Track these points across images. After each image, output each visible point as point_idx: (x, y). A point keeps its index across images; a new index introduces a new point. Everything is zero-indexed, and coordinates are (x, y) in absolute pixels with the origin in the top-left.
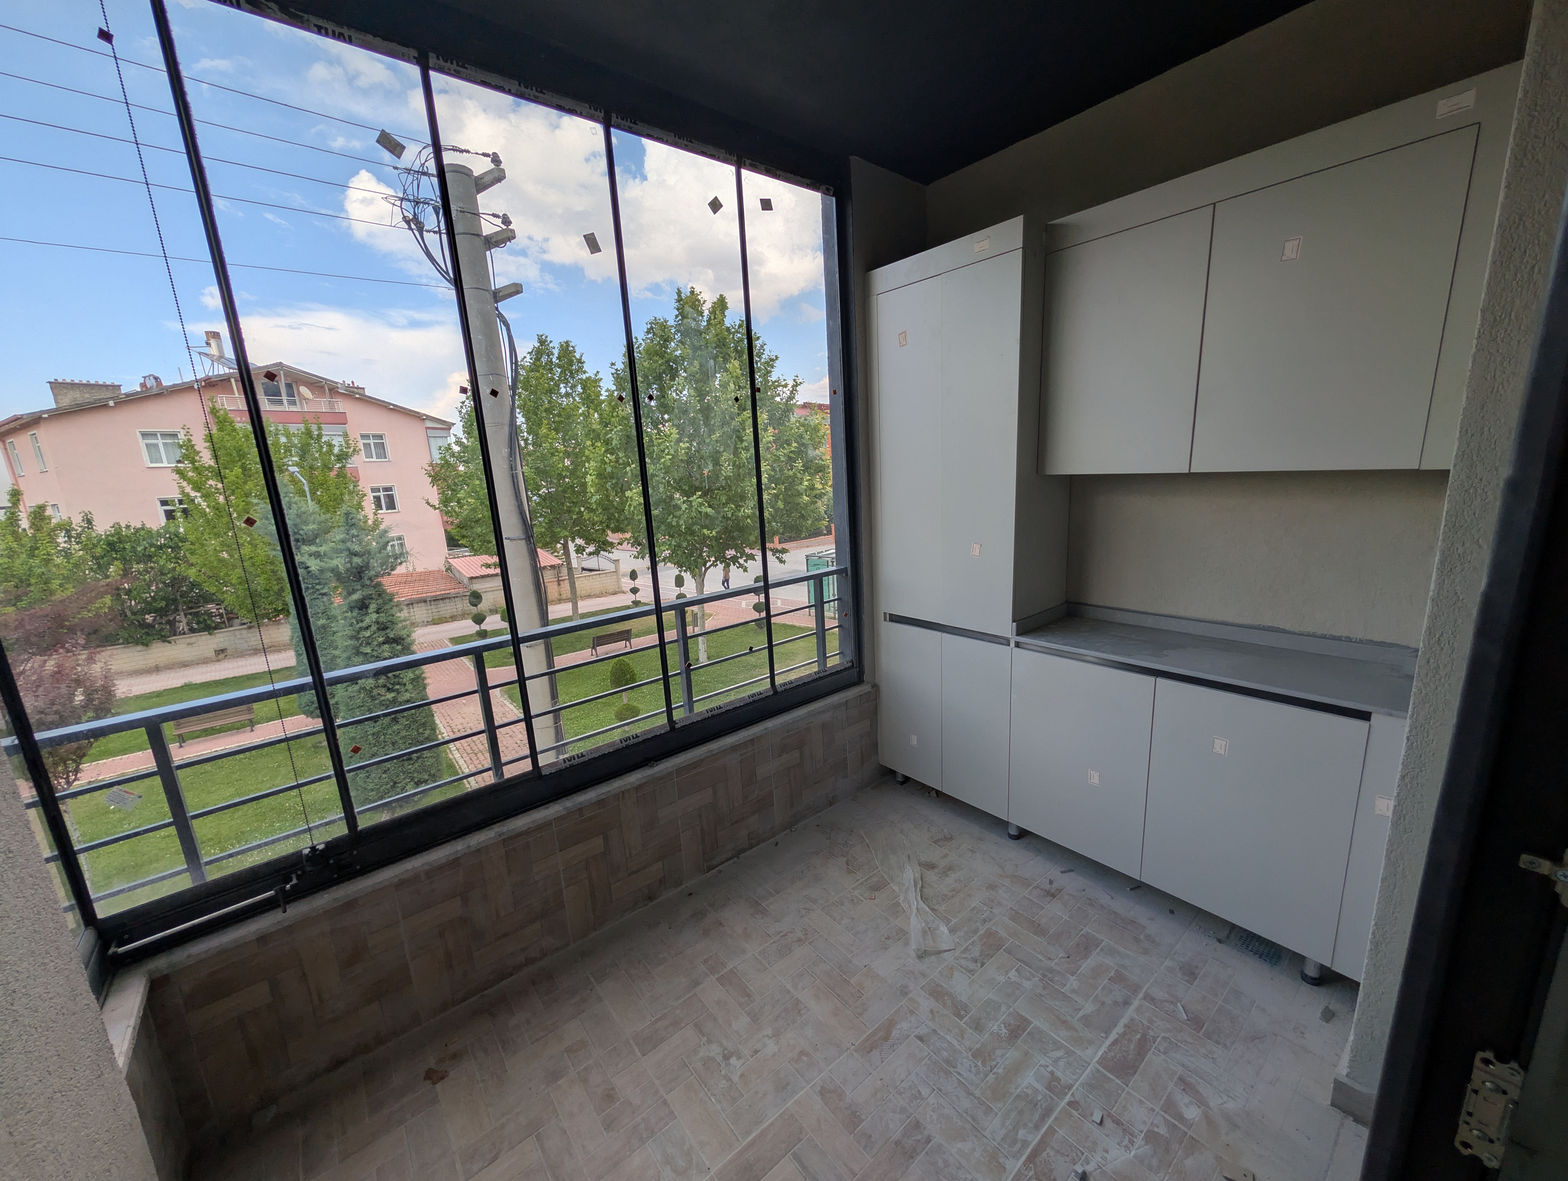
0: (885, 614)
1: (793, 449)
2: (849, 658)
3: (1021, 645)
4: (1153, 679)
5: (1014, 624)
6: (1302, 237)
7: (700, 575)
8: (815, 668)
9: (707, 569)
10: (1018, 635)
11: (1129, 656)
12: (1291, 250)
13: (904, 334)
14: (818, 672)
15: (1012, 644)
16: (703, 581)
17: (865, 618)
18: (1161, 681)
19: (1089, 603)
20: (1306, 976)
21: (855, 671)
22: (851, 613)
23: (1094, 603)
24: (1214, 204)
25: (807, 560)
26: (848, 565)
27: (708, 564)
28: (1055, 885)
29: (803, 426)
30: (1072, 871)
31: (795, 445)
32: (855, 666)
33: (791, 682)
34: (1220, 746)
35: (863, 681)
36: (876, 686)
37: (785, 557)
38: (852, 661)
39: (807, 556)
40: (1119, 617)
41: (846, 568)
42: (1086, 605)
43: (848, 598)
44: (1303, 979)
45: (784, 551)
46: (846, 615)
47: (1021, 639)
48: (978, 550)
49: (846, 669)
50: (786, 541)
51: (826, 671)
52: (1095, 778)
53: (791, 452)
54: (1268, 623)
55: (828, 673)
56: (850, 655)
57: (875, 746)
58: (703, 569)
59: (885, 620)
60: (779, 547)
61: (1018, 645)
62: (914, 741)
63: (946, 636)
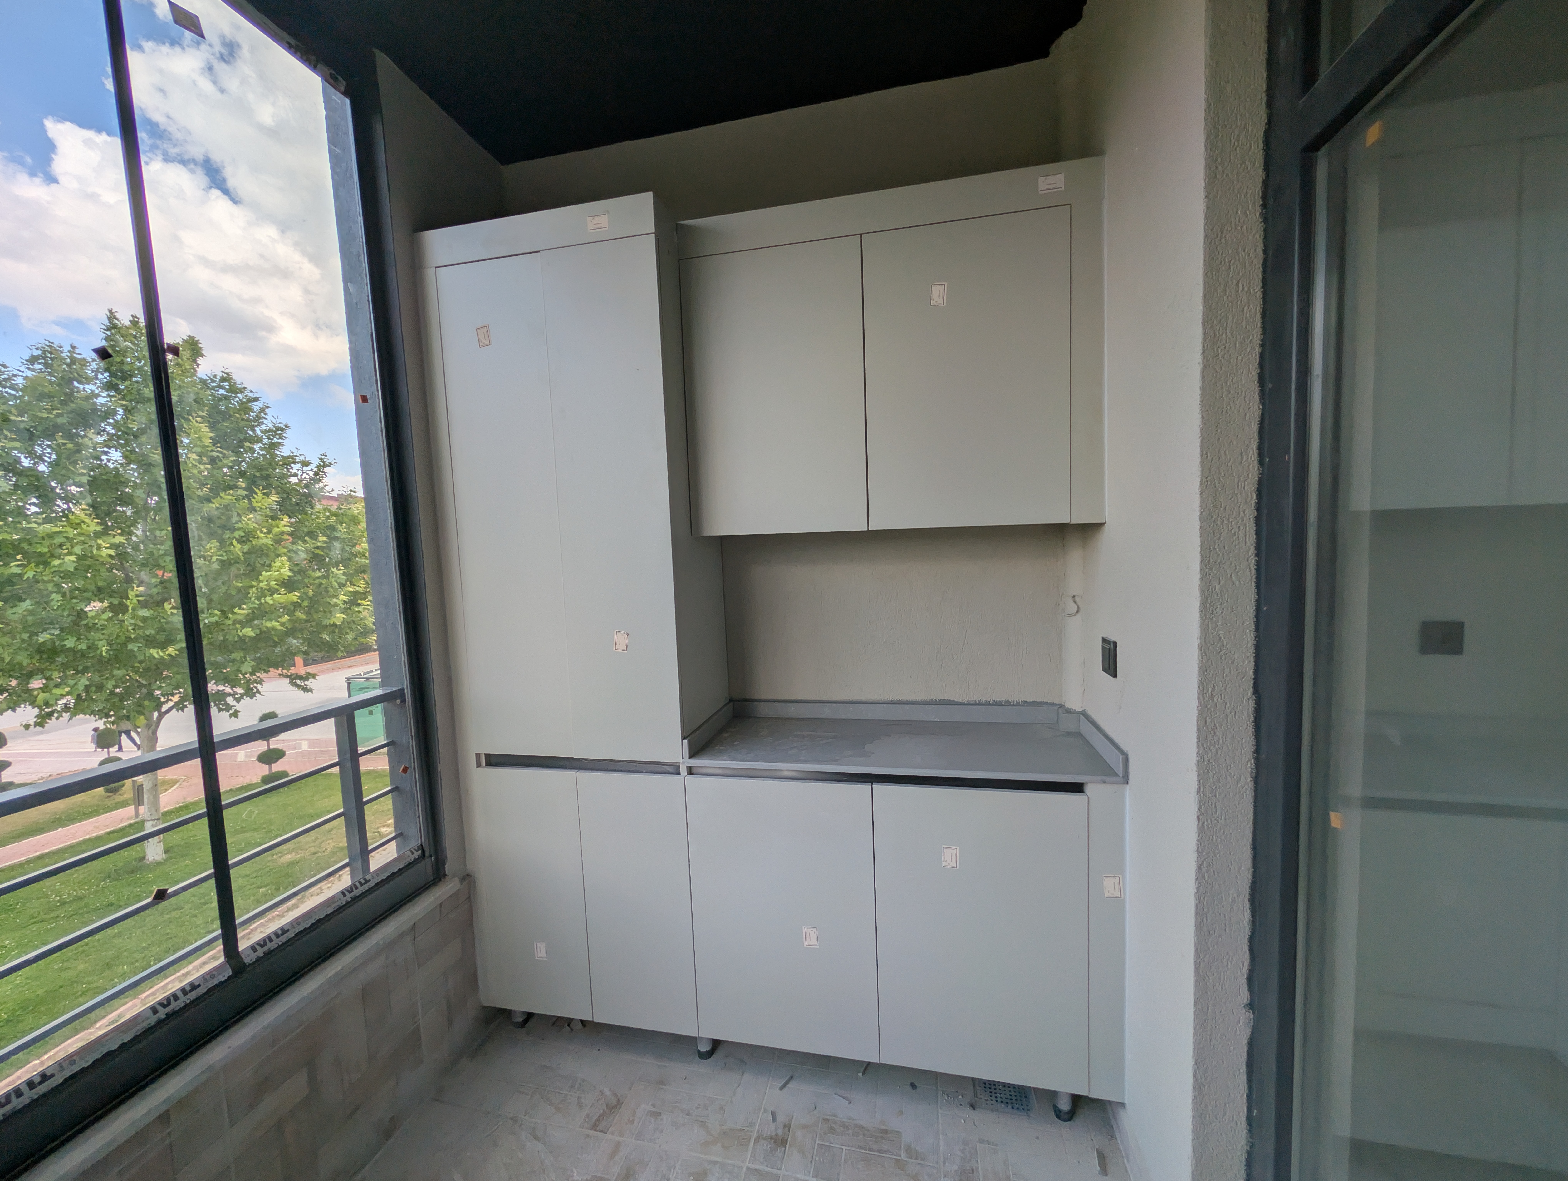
0: (478, 755)
1: (319, 544)
2: (414, 843)
3: (694, 771)
4: (867, 787)
5: (685, 742)
6: (946, 284)
7: (148, 726)
8: (345, 880)
9: (162, 715)
10: (691, 756)
11: (835, 761)
12: (938, 294)
13: (485, 330)
14: (350, 890)
15: (684, 771)
16: (155, 733)
17: (443, 768)
18: (878, 788)
19: (753, 698)
20: (1060, 1111)
21: (427, 865)
22: (414, 762)
23: (763, 697)
24: (861, 235)
25: (349, 684)
26: (406, 684)
27: (165, 708)
28: (781, 1118)
29: (336, 515)
30: (792, 1077)
31: (322, 538)
32: (427, 853)
33: (284, 931)
34: (951, 857)
35: (445, 875)
36: (468, 878)
37: (310, 683)
38: (421, 848)
39: (348, 679)
40: (793, 711)
41: (402, 690)
42: (753, 700)
43: (409, 740)
44: (1059, 1117)
45: (309, 676)
46: (405, 770)
47: (695, 762)
48: (624, 642)
49: (410, 865)
50: (315, 662)
51: (367, 881)
52: (811, 938)
53: (318, 548)
54: (939, 697)
55: (371, 884)
56: (417, 837)
57: (472, 980)
58: (156, 714)
59: (479, 765)
60: (302, 671)
61: (690, 771)
62: (541, 951)
63: (582, 774)
